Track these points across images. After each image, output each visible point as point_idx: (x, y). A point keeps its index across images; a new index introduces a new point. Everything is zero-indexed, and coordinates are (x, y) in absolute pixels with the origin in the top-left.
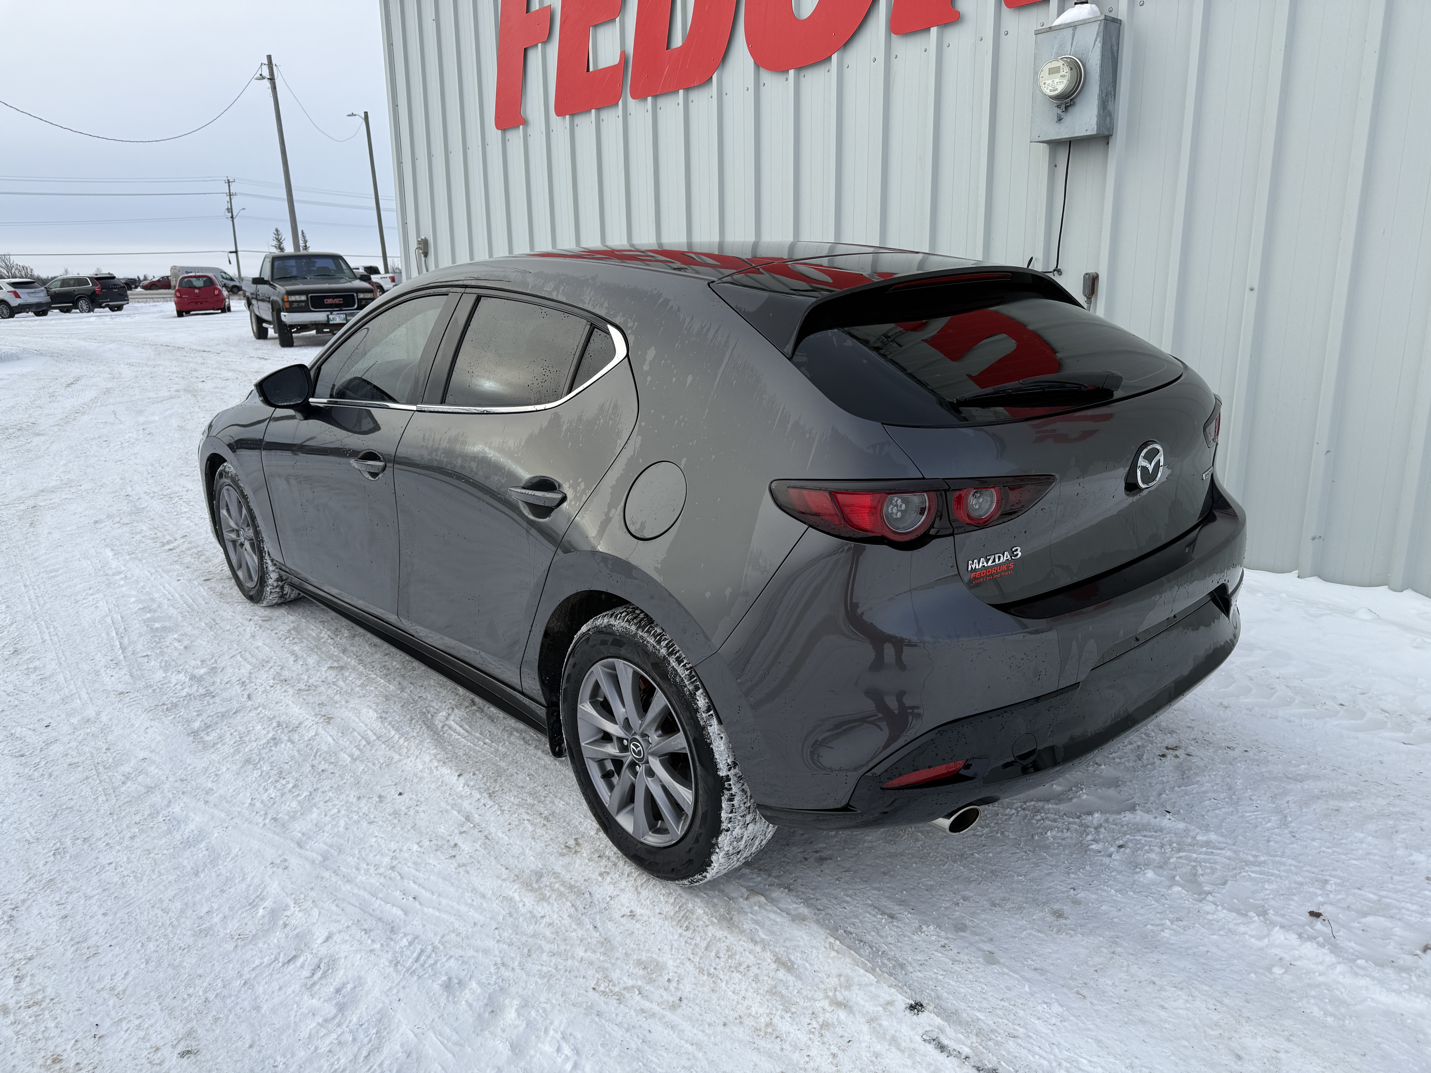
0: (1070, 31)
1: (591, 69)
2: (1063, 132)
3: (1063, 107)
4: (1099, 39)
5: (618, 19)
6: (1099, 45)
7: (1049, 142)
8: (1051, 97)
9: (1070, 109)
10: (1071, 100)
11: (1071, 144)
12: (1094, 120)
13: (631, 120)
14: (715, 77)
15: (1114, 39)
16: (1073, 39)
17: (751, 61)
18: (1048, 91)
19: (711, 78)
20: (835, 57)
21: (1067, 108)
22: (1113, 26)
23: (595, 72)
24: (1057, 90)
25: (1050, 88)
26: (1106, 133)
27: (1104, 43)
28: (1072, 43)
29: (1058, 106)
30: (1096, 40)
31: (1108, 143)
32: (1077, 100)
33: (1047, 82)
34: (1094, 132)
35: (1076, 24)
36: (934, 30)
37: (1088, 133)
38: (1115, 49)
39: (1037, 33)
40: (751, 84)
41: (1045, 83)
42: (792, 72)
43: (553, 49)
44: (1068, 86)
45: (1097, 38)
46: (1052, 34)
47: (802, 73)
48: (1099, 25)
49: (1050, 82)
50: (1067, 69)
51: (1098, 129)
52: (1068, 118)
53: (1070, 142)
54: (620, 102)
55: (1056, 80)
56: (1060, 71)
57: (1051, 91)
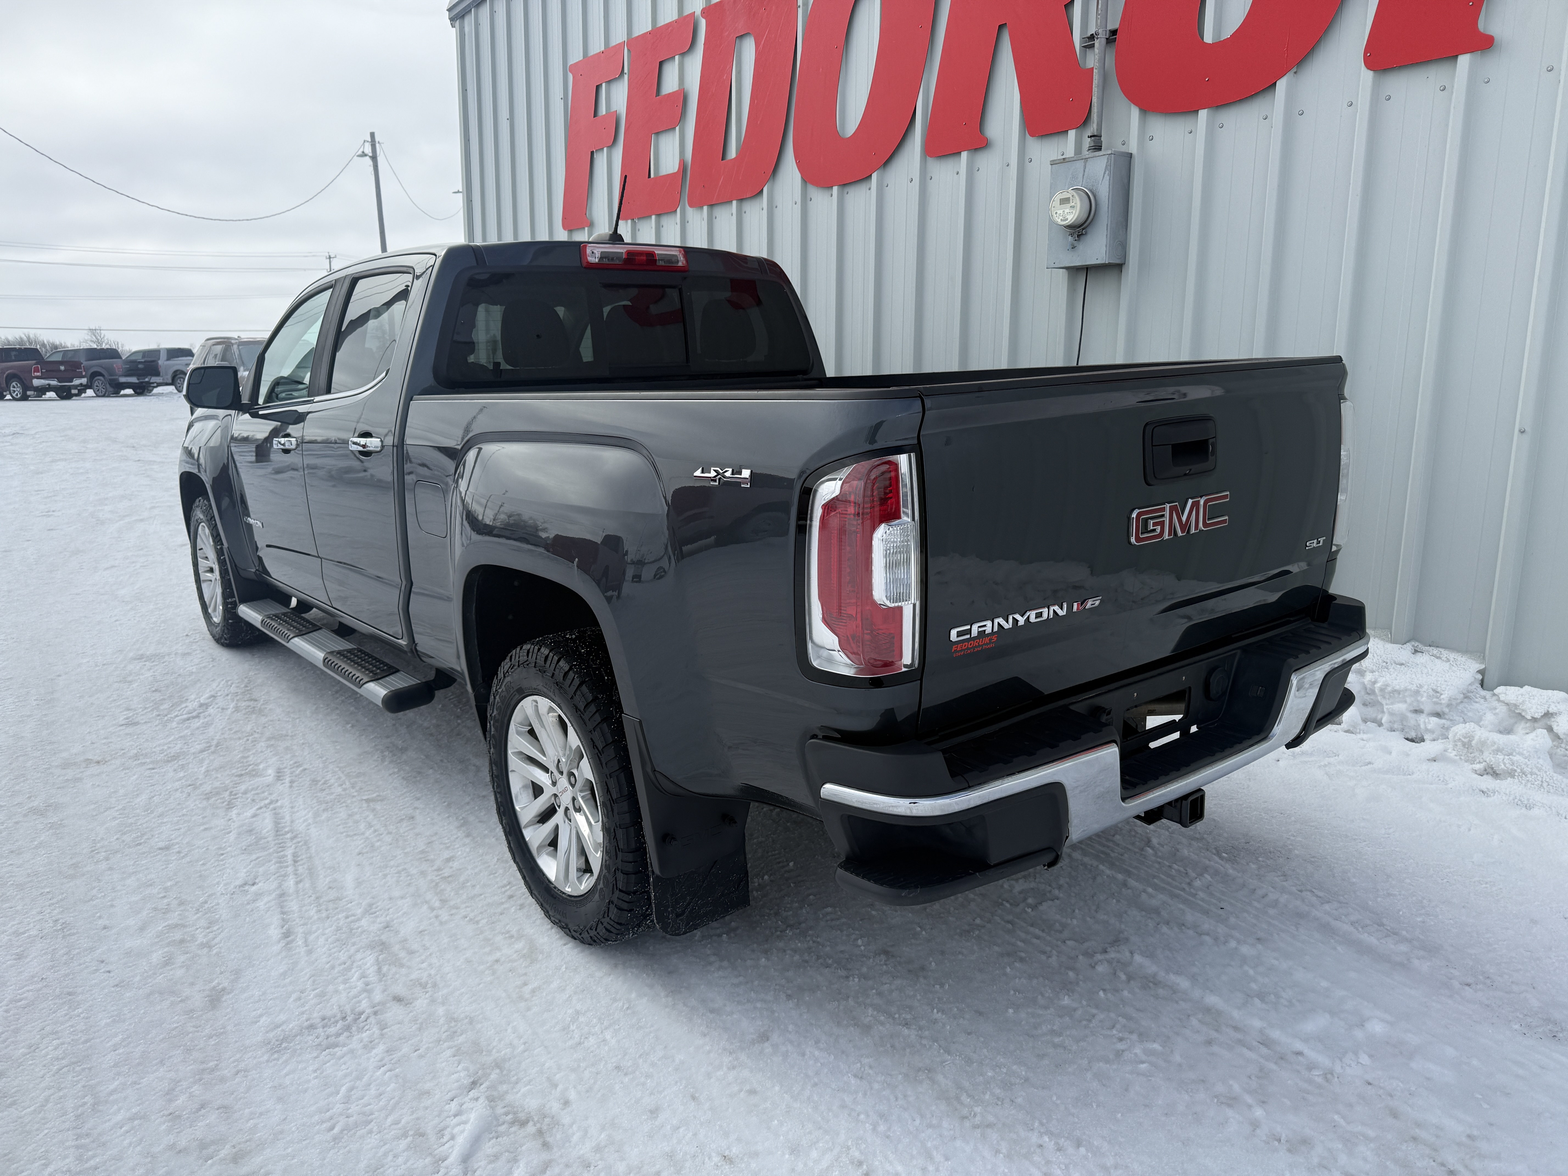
0: (1081, 163)
1: (652, 176)
2: (1079, 259)
3: (1076, 236)
5: (677, 128)
6: (1107, 177)
7: (1067, 268)
8: (1065, 227)
9: (1082, 237)
12: (1104, 249)
13: (689, 227)
14: (766, 190)
15: (1126, 173)
16: (1084, 171)
17: (798, 176)
19: (762, 191)
20: (874, 176)
21: (1079, 237)
22: (1123, 160)
23: (655, 178)
26: (1118, 262)
27: (1114, 176)
28: (1083, 175)
31: (1121, 272)
32: (1088, 230)
34: (1107, 261)
36: (964, 154)
37: (1102, 262)
38: (1126, 185)
39: (1053, 163)
40: (798, 197)
42: (835, 189)
43: (618, 154)
44: (1080, 217)
47: (846, 189)
49: (1061, 211)
50: (1078, 199)
51: (1110, 257)
52: (1081, 246)
53: (1087, 268)
54: (678, 210)
55: (1067, 211)
56: (1071, 201)
57: (1061, 220)
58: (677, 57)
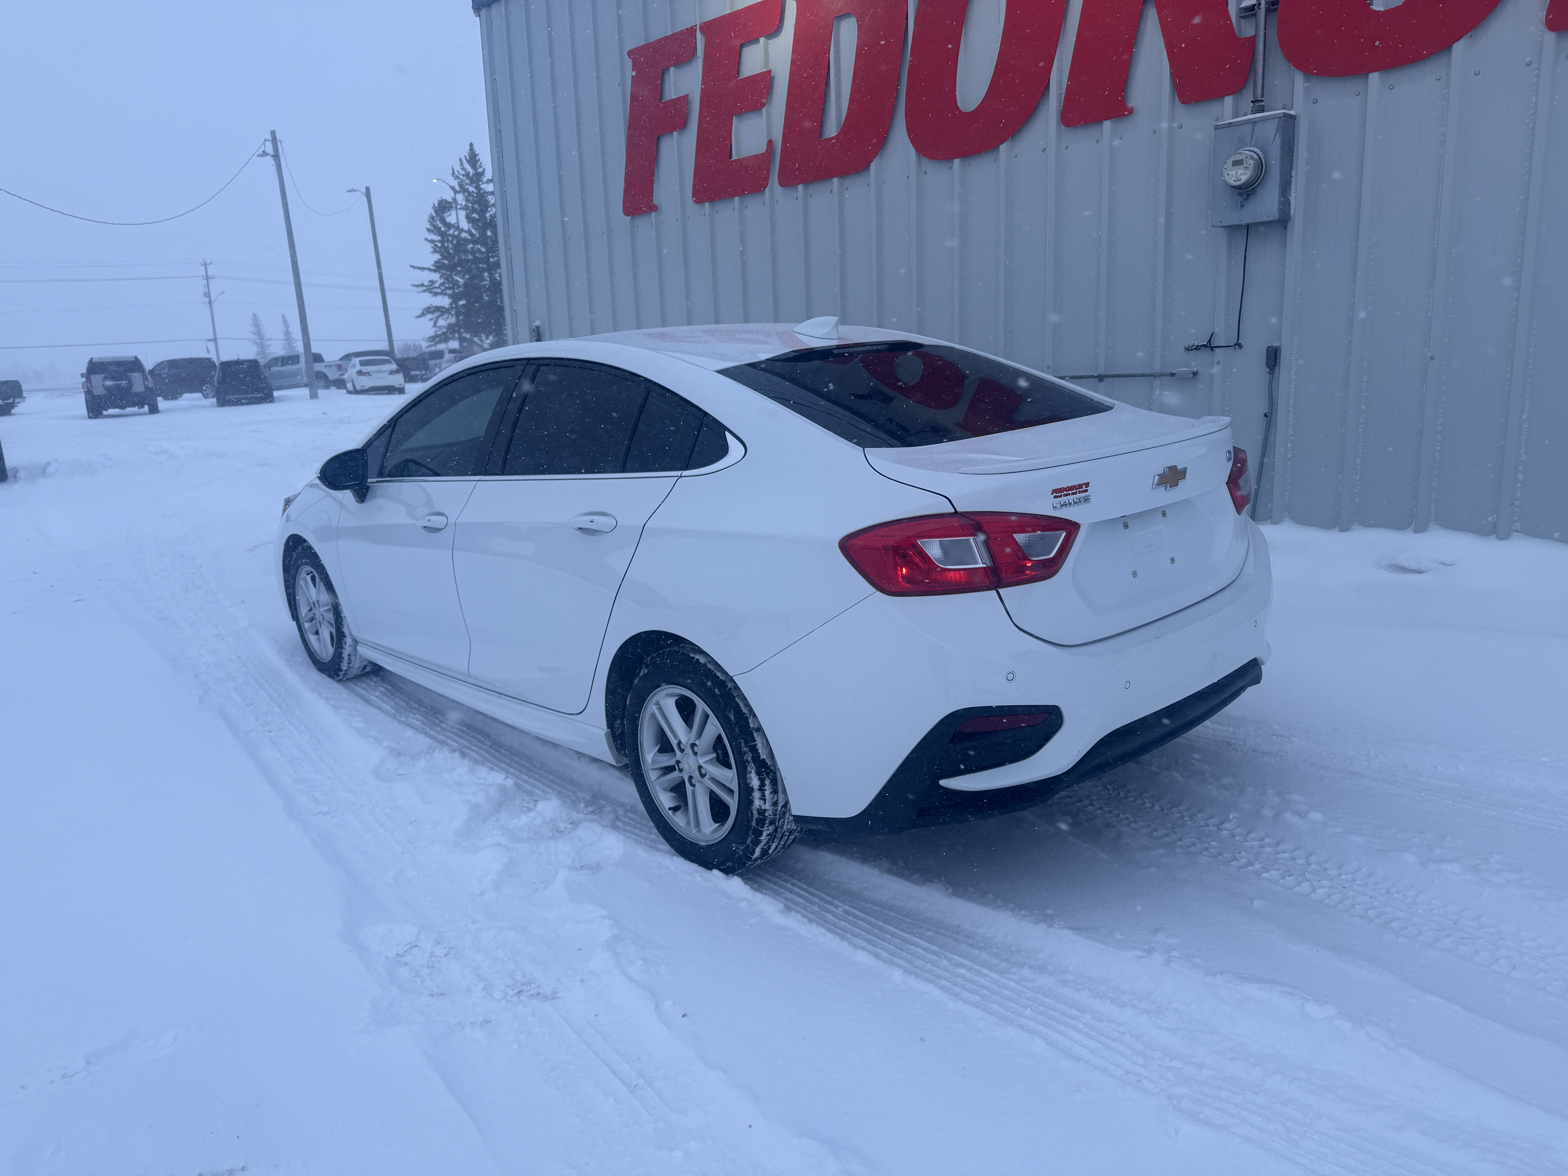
0: (1250, 126)
1: (734, 157)
2: (1243, 218)
3: (1245, 195)
4: (1278, 135)
5: (764, 109)
6: (1277, 140)
7: (1227, 227)
8: (1235, 187)
9: (1251, 197)
10: (1253, 189)
11: (1248, 228)
12: (1276, 207)
13: (779, 208)
14: (873, 166)
15: (1291, 134)
16: (1252, 134)
17: (912, 151)
18: (1232, 181)
19: (869, 165)
20: (1003, 147)
21: (1248, 196)
22: (1290, 123)
23: (738, 160)
24: (1240, 180)
25: (1234, 178)
26: (1285, 218)
27: (1282, 138)
28: (1252, 138)
29: (1240, 194)
30: (1275, 135)
31: (1285, 228)
32: (1259, 189)
33: (1231, 173)
34: (1276, 218)
35: (1256, 120)
36: (1106, 124)
38: (1292, 141)
39: (1217, 128)
40: (912, 173)
41: (1228, 174)
42: (957, 160)
43: (691, 137)
44: (1251, 177)
45: (1276, 133)
46: (1232, 129)
47: (968, 161)
48: (1278, 122)
50: (1249, 161)
51: (1278, 214)
52: (1250, 206)
53: (1248, 226)
54: (767, 190)
55: (1240, 171)
56: (1245, 163)
57: (1234, 181)
58: (762, 40)
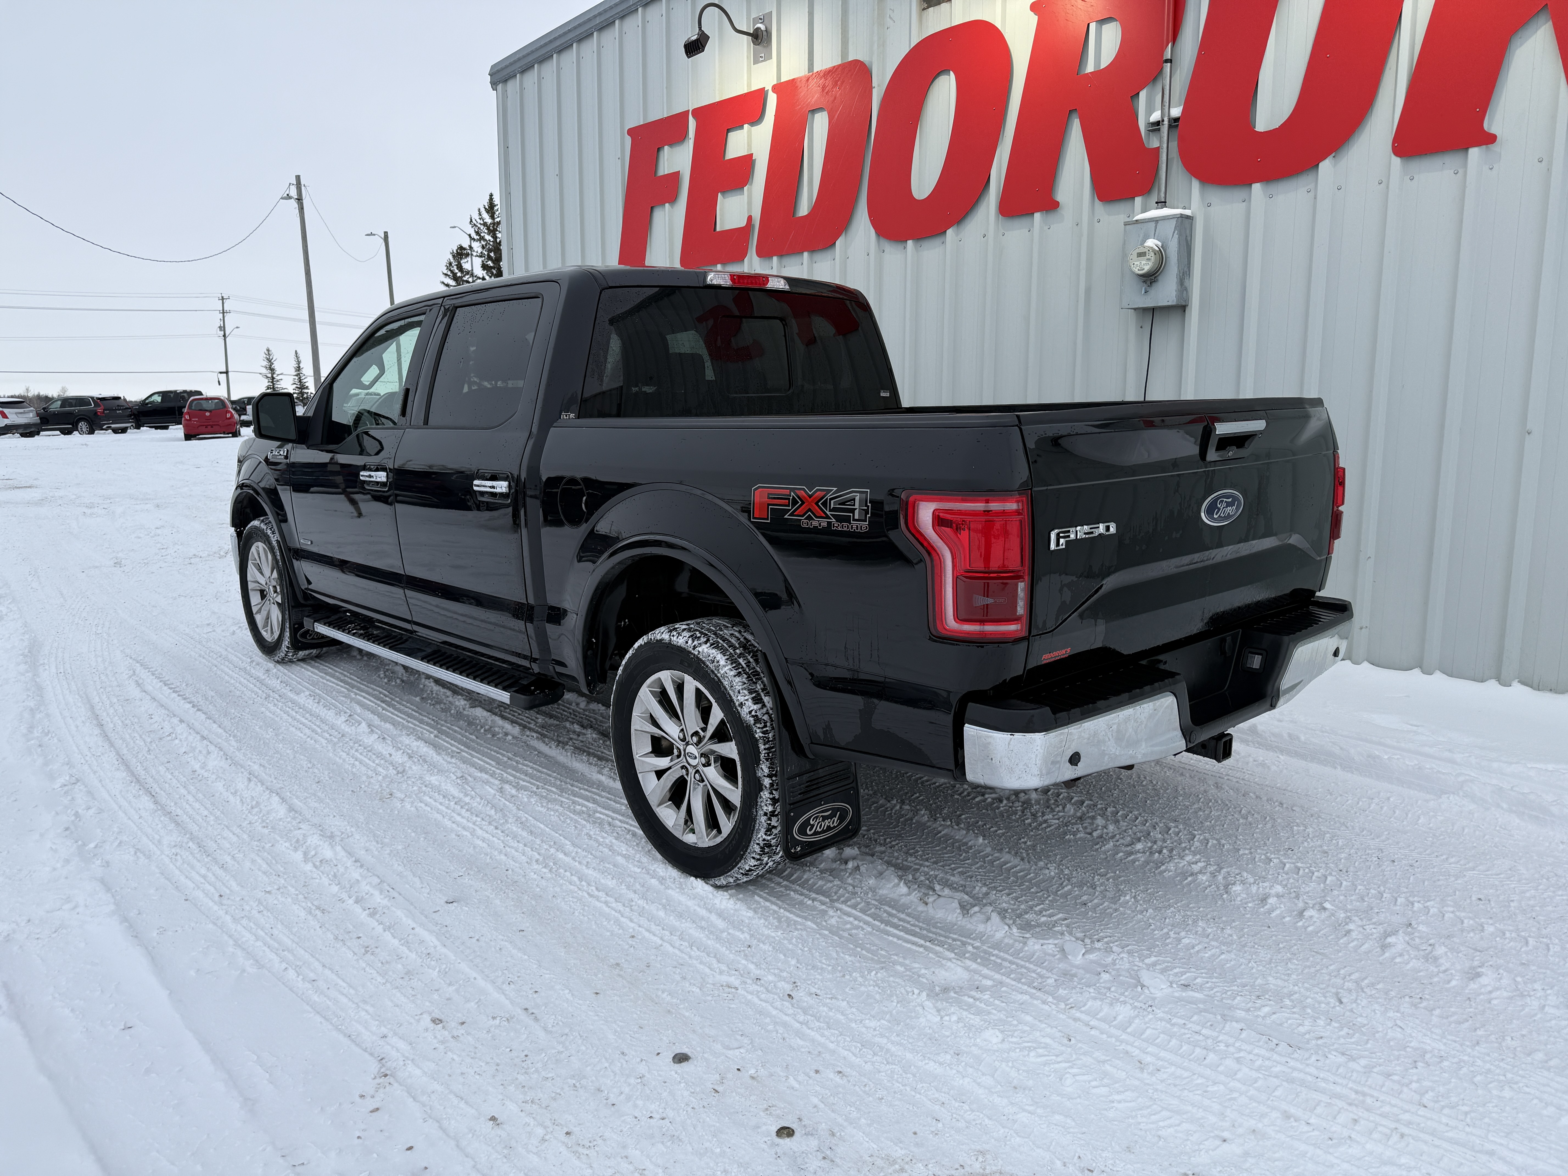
0: (1153, 224)
2: (1149, 302)
4: (1176, 232)
5: (745, 188)
6: (1176, 236)
7: (1135, 309)
8: (1138, 275)
9: (1154, 284)
10: (1155, 278)
11: (1153, 310)
12: (1174, 293)
14: (838, 243)
15: (1188, 231)
16: (1155, 230)
17: (873, 233)
18: (1136, 270)
20: (950, 232)
21: (1151, 283)
22: (1187, 221)
24: (1143, 269)
25: (1138, 268)
26: (1184, 304)
27: (1180, 235)
28: (1154, 233)
29: (1145, 282)
30: (1174, 233)
31: (1185, 312)
32: (1160, 278)
33: (1136, 263)
34: (1174, 303)
35: (1157, 220)
36: (1037, 215)
37: (1170, 304)
38: (1189, 238)
39: (1126, 224)
40: (872, 251)
41: (1133, 264)
42: (910, 242)
43: (680, 208)
44: (1153, 267)
45: (1174, 231)
46: (1139, 225)
47: (920, 243)
48: (1177, 221)
49: (1138, 263)
50: (1152, 254)
51: (1177, 300)
52: (1153, 291)
55: (1143, 262)
56: (1148, 254)
